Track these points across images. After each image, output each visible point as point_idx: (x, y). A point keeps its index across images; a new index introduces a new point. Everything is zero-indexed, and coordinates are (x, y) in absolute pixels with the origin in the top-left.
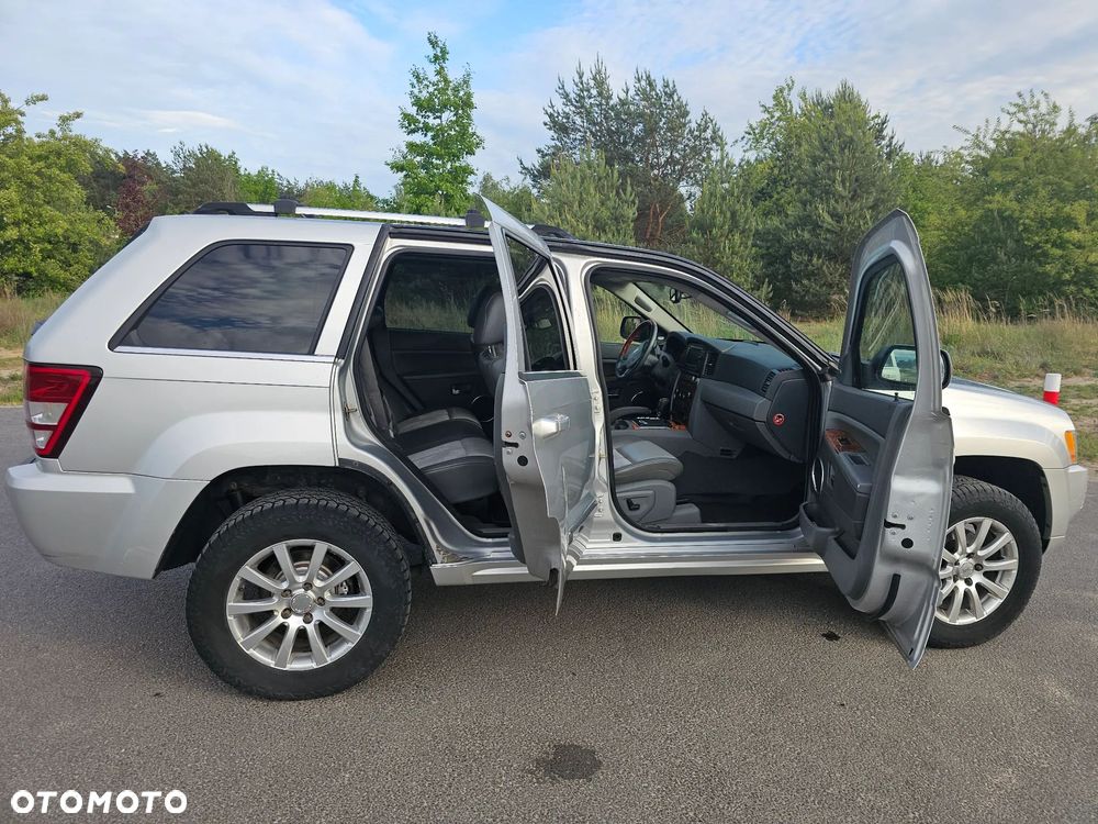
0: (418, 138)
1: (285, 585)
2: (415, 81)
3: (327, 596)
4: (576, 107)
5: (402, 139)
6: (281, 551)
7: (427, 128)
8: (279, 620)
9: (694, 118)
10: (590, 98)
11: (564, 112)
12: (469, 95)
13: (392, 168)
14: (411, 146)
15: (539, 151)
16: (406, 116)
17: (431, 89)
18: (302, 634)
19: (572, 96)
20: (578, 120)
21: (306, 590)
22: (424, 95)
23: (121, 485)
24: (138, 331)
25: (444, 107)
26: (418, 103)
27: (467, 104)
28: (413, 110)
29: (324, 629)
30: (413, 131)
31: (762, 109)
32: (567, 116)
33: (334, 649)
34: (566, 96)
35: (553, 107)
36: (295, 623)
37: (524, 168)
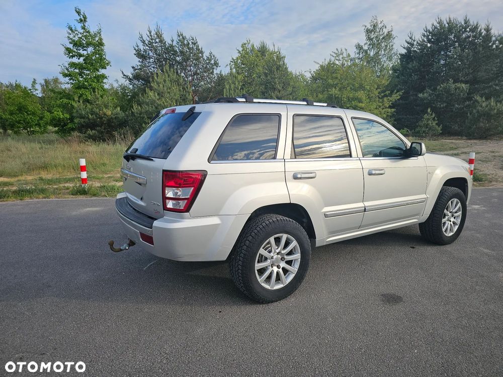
0: (75, 60)
2: (70, 32)
4: (149, 47)
5: (66, 61)
7: (80, 56)
10: (156, 43)
11: (144, 50)
13: (63, 76)
14: (73, 65)
15: (133, 67)
16: (67, 49)
17: (80, 36)
19: (147, 42)
20: (151, 54)
22: (76, 38)
25: (88, 44)
26: (73, 42)
28: (71, 46)
30: (73, 56)
31: (237, 51)
32: (145, 51)
34: (144, 42)
35: (138, 46)
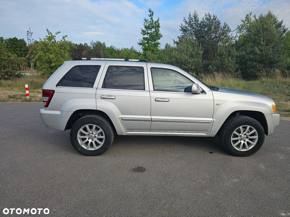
0: (146, 36)
1: (88, 133)
2: (145, 22)
3: (96, 136)
4: (188, 24)
6: (87, 126)
7: (148, 33)
8: (87, 140)
9: (222, 25)
10: (192, 22)
11: (185, 26)
12: (159, 24)
13: (139, 44)
14: (144, 38)
15: (178, 37)
16: (143, 31)
17: (149, 23)
18: (92, 143)
19: (188, 21)
20: (189, 28)
21: (92, 134)
22: (148, 25)
23: (58, 113)
24: (61, 83)
25: (153, 27)
26: (146, 27)
27: (158, 26)
28: (144, 29)
29: (96, 142)
30: (144, 35)
31: (242, 21)
32: (186, 27)
33: (98, 147)
34: (186, 21)
35: (182, 25)
36: (90, 141)
37: (175, 42)
